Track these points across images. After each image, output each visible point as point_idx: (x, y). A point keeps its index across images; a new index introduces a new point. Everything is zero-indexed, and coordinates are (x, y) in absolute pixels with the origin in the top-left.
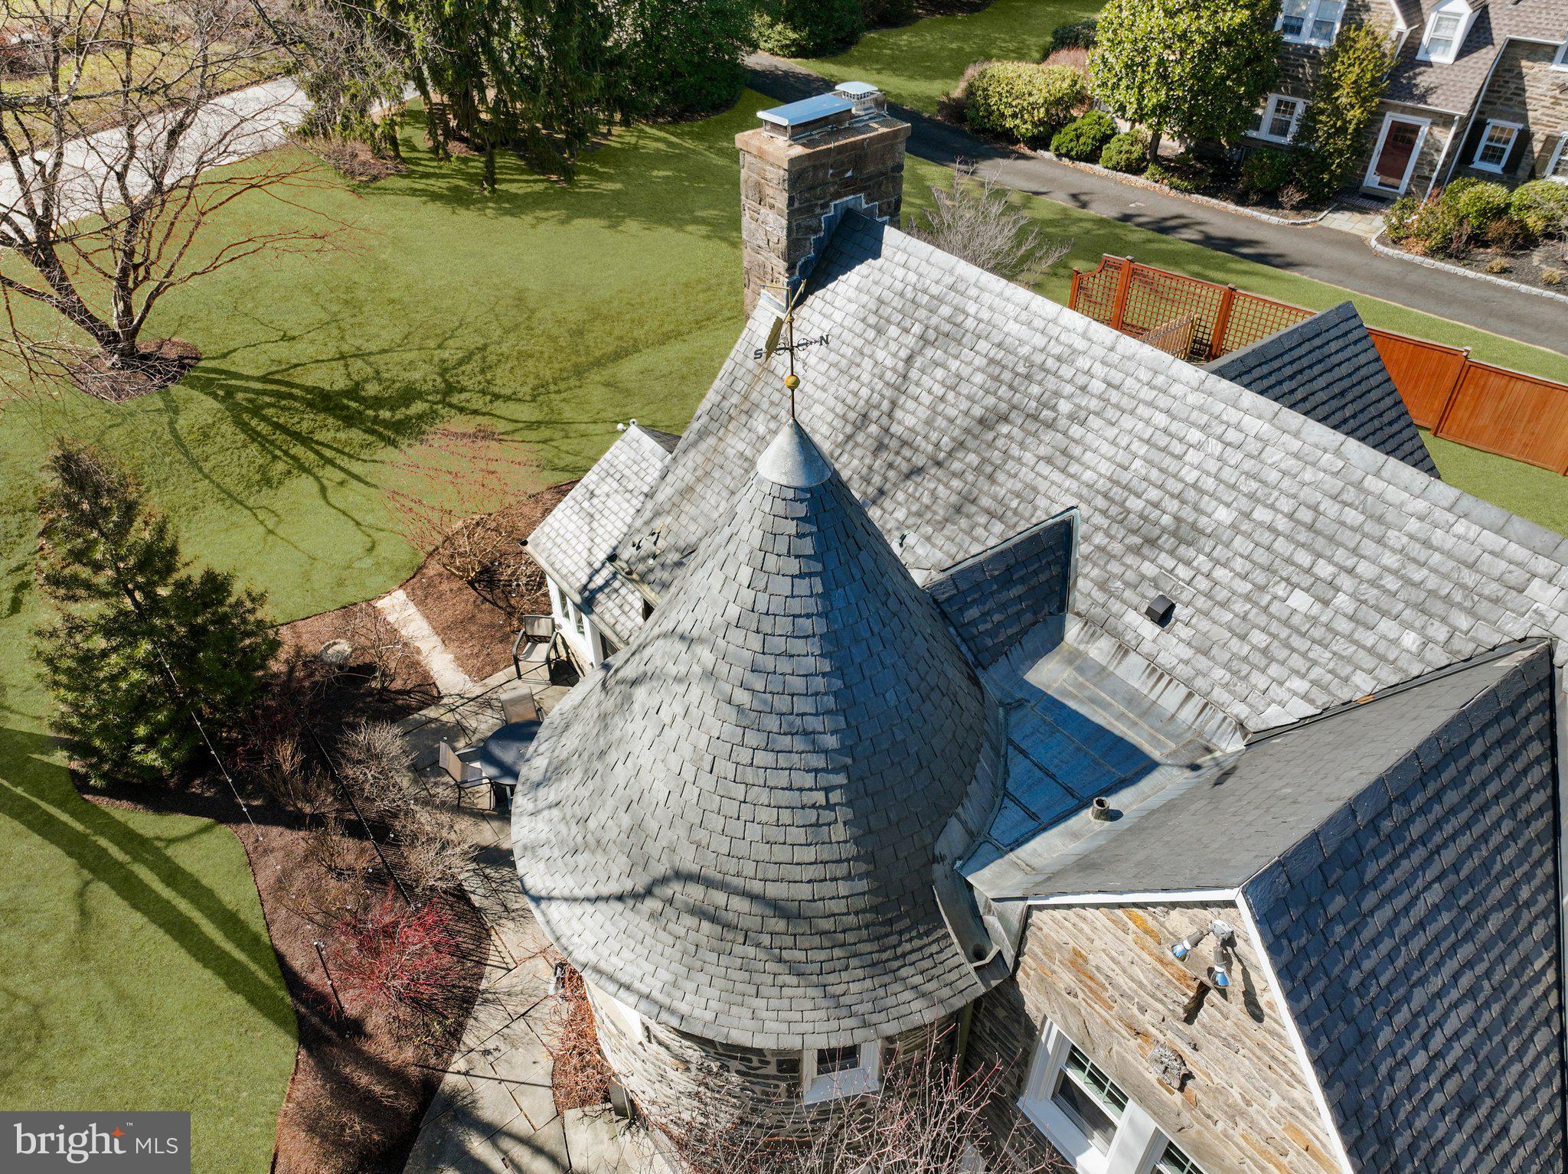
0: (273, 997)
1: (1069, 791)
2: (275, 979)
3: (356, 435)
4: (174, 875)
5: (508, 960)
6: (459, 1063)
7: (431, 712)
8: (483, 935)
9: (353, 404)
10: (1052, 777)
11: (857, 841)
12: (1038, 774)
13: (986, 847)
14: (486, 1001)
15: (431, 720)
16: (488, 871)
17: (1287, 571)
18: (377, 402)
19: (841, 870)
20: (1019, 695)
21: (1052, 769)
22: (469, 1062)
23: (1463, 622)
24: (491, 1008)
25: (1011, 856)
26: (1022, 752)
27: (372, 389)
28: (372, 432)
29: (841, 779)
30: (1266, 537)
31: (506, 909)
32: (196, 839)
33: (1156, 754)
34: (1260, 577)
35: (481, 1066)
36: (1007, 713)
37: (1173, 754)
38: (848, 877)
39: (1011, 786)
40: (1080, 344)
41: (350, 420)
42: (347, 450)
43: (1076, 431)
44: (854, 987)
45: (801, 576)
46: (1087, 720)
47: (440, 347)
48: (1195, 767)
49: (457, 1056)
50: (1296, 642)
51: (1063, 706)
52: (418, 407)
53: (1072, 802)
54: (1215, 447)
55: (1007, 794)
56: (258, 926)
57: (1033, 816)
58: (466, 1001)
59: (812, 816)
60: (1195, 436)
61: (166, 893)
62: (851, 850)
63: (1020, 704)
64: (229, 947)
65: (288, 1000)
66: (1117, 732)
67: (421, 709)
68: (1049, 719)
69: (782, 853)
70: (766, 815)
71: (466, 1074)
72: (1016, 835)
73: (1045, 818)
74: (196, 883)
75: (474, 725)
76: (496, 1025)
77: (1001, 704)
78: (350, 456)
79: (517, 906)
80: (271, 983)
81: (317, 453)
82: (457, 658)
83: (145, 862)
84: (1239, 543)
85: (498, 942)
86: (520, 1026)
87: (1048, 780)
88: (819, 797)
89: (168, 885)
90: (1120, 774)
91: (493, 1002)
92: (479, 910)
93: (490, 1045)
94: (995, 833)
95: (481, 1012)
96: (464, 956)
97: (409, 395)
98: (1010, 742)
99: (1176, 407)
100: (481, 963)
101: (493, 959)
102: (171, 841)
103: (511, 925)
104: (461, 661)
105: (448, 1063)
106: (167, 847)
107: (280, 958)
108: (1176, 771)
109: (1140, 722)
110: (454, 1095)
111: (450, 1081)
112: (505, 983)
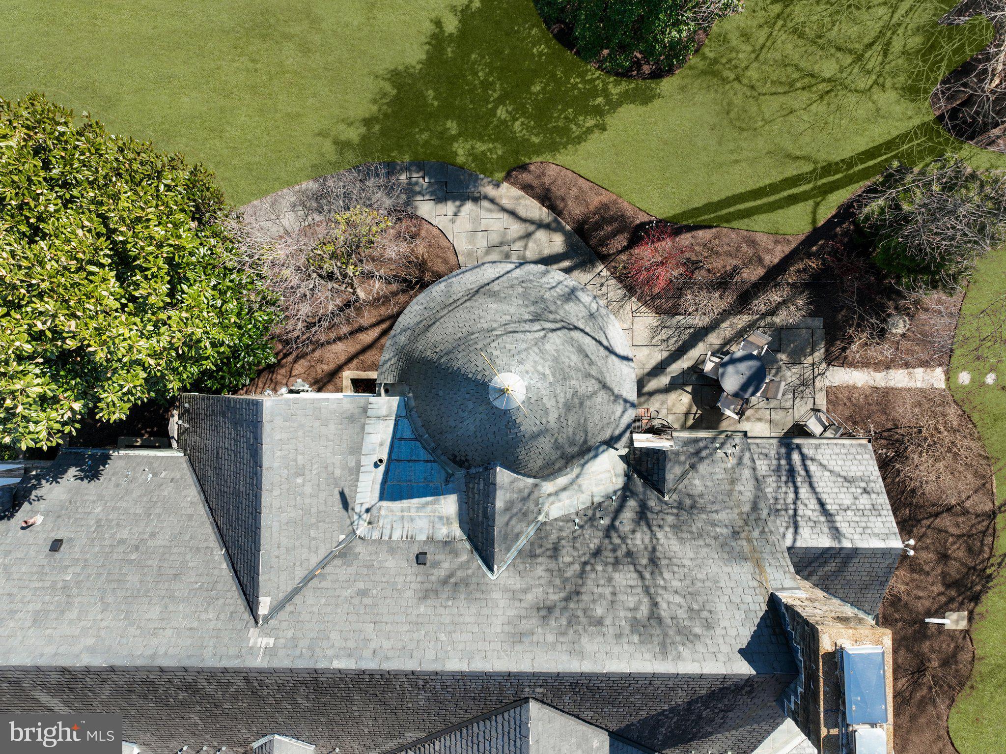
0: (692, 217)
1: (399, 461)
2: (701, 222)
4: (793, 200)
5: (638, 315)
6: (605, 273)
7: (820, 353)
8: (658, 310)
10: (409, 461)
12: (414, 458)
13: (404, 414)
14: (625, 296)
15: (813, 351)
16: (692, 330)
20: (451, 485)
21: (411, 464)
22: (603, 277)
24: (621, 296)
25: (394, 417)
26: (427, 461)
31: (665, 327)
32: (811, 216)
33: (385, 504)
35: (598, 281)
36: (447, 473)
37: (380, 509)
39: (418, 444)
46: (419, 497)
48: (368, 511)
49: (609, 273)
51: (431, 496)
53: (393, 457)
55: (416, 439)
56: (735, 224)
57: (401, 439)
58: (630, 290)
61: (786, 193)
63: (447, 482)
64: (732, 209)
65: (685, 223)
66: (405, 501)
67: (826, 350)
68: (431, 484)
71: (599, 274)
72: (400, 427)
73: (396, 441)
74: (782, 207)
75: (793, 370)
76: (611, 294)
77: (453, 475)
79: (663, 331)
80: (699, 219)
82: (855, 387)
83: (812, 189)
85: (650, 315)
87: (409, 458)
89: (789, 196)
90: (389, 483)
91: (623, 299)
92: (674, 316)
93: (604, 288)
94: (406, 421)
95: (621, 292)
96: (653, 298)
98: (434, 461)
100: (645, 303)
101: (643, 309)
102: (817, 205)
103: (655, 324)
105: (608, 269)
106: (815, 202)
107: (710, 227)
108: (373, 503)
109: (401, 514)
110: (593, 265)
111: (600, 267)
112: (628, 307)
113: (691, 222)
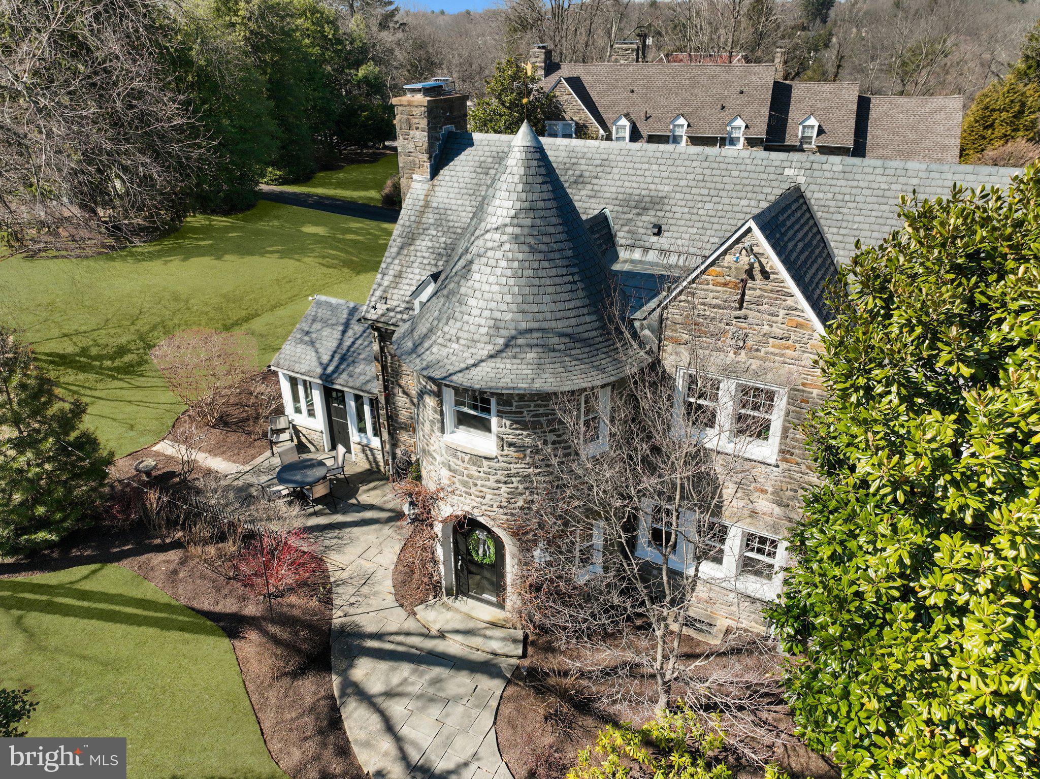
1: (652, 290)
3: (92, 377)
4: (84, 595)
5: (341, 566)
6: (337, 613)
8: (319, 561)
9: (83, 359)
11: (588, 297)
14: (338, 585)
17: (700, 198)
18: (99, 357)
19: (585, 311)
20: (613, 273)
22: (344, 611)
23: (769, 190)
24: (343, 587)
27: (94, 351)
28: (102, 374)
29: (575, 270)
30: (687, 190)
34: (690, 204)
35: (352, 610)
38: (589, 314)
40: (586, 150)
41: (83, 368)
42: (86, 385)
43: (594, 181)
44: (603, 362)
45: (543, 183)
47: (133, 324)
49: (334, 611)
50: (713, 220)
52: (127, 358)
53: (655, 292)
54: (655, 167)
56: (166, 600)
57: (643, 298)
58: (327, 588)
59: (569, 287)
60: (646, 166)
61: (85, 604)
62: (587, 301)
64: (146, 613)
65: (210, 623)
68: (629, 276)
69: (561, 306)
70: (551, 290)
71: (345, 616)
76: (351, 592)
78: (90, 389)
81: (65, 389)
84: (678, 196)
85: (330, 561)
86: (365, 590)
88: (570, 278)
89: (84, 600)
91: (343, 584)
93: (353, 600)
95: (339, 590)
97: (122, 351)
99: (635, 159)
100: (325, 572)
103: (334, 552)
104: (229, 459)
105: (331, 615)
110: (343, 626)
111: (336, 622)
112: (345, 575)
113: (201, 620)
